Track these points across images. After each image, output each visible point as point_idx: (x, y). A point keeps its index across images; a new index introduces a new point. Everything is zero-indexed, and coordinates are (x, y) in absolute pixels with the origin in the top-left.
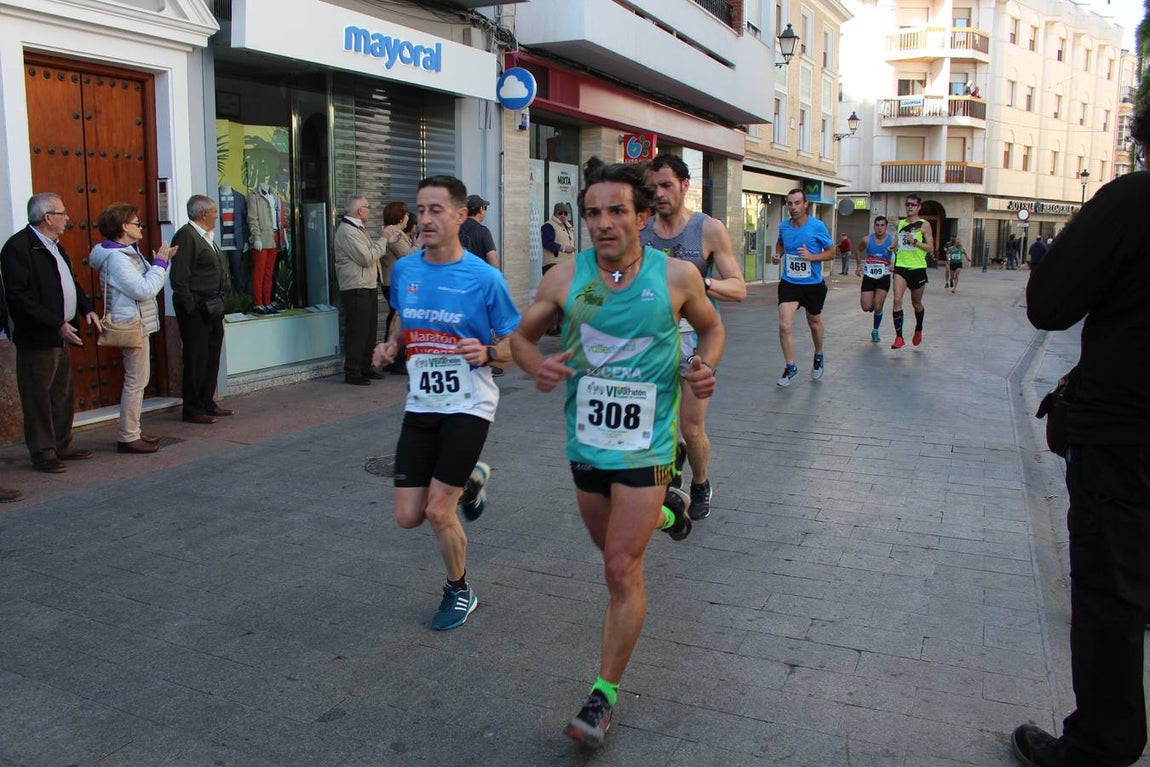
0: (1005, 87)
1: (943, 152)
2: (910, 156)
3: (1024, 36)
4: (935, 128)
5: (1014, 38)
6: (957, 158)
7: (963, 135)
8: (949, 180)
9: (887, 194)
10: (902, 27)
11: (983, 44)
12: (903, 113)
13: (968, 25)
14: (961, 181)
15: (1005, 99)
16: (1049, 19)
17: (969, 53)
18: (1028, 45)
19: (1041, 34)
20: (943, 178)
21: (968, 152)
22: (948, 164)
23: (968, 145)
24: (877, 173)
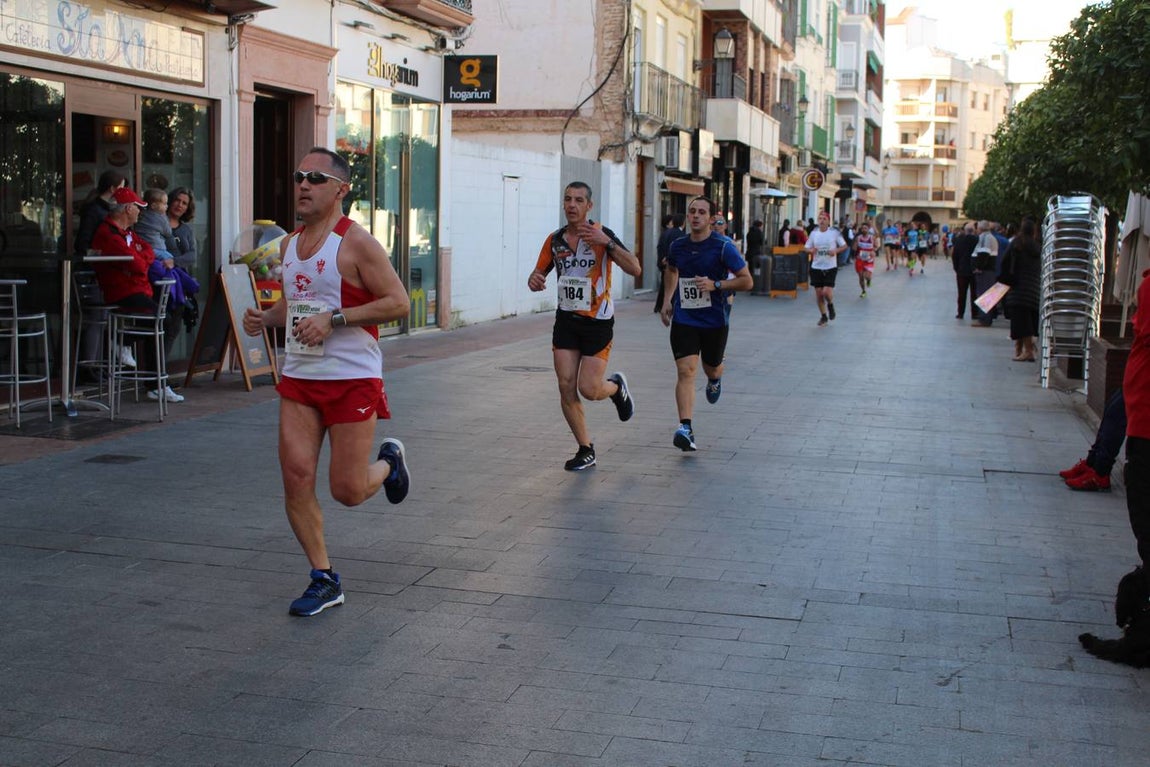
0: (968, 137)
1: (930, 181)
2: (909, 183)
3: (980, 104)
4: (924, 167)
5: (973, 105)
6: (939, 186)
7: (942, 171)
8: (934, 199)
9: (895, 208)
10: (904, 100)
11: (954, 113)
12: (904, 155)
13: (945, 100)
14: (941, 199)
15: (968, 144)
16: (997, 88)
17: (946, 119)
18: (983, 107)
19: (991, 98)
20: (930, 198)
21: (945, 180)
22: (933, 189)
23: (945, 174)
24: (888, 193)
